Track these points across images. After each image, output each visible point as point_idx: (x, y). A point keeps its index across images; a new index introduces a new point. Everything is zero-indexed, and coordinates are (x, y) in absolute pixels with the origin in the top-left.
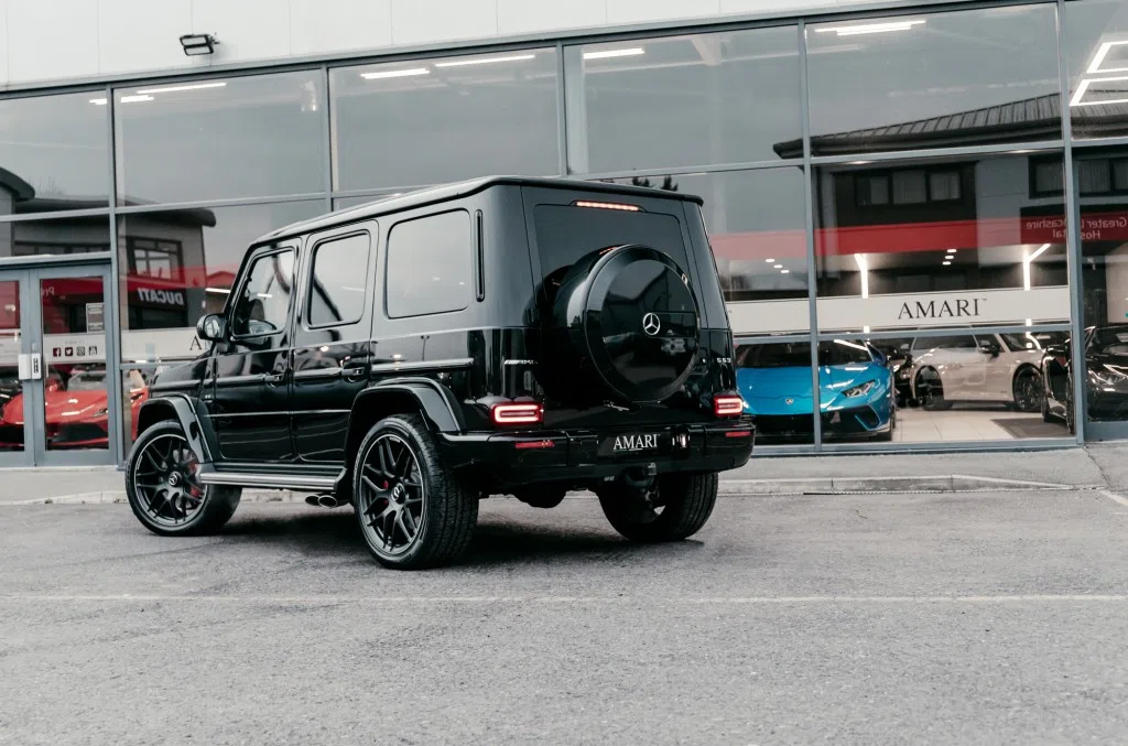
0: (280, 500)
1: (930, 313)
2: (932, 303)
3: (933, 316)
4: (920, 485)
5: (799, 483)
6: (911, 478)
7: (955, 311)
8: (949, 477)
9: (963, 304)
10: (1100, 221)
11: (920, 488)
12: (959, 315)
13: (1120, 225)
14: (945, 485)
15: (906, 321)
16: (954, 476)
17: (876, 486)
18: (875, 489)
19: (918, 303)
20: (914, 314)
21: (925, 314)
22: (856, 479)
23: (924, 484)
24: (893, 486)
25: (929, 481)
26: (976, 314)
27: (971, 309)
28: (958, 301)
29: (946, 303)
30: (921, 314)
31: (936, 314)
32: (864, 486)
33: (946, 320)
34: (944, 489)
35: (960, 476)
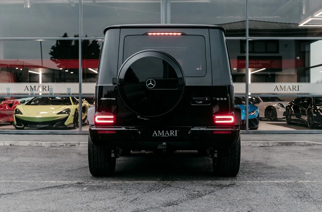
0: (75, 146)
1: (284, 89)
2: (285, 86)
4: (295, 144)
5: (257, 143)
6: (293, 142)
7: (292, 89)
8: (304, 142)
9: (294, 87)
11: (296, 145)
12: (293, 90)
14: (303, 144)
16: (306, 142)
17: (282, 144)
18: (281, 145)
19: (281, 86)
20: (279, 89)
22: (275, 142)
23: (297, 144)
24: (287, 144)
26: (298, 90)
27: (297, 89)
28: (293, 86)
29: (289, 86)
31: (286, 90)
32: (278, 144)
33: (289, 92)
34: (303, 146)
35: (307, 142)
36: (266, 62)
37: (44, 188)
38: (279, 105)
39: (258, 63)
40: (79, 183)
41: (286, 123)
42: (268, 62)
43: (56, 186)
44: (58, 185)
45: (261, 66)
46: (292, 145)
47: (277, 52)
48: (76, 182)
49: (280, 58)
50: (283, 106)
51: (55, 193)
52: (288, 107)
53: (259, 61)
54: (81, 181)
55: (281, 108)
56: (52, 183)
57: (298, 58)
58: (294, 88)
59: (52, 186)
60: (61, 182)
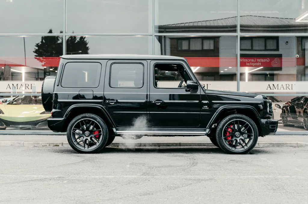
1: (277, 88)
2: (278, 85)
3: (278, 89)
4: (287, 145)
7: (285, 88)
8: (296, 142)
10: (261, 59)
11: (287, 146)
12: (286, 89)
13: (267, 61)
14: (295, 145)
15: (269, 90)
16: (298, 142)
17: (274, 145)
18: (272, 146)
19: (273, 85)
20: (272, 88)
21: (275, 88)
22: (266, 143)
23: (288, 145)
24: (279, 145)
25: (290, 144)
26: (292, 89)
27: (290, 87)
28: (286, 85)
29: (282, 85)
30: (274, 88)
31: (279, 88)
32: (269, 145)
33: (282, 90)
34: (295, 147)
35: (300, 143)
36: (265, 60)
37: (25, 181)
38: (276, 105)
39: (257, 62)
40: (59, 177)
41: (282, 124)
42: (268, 60)
43: (38, 180)
44: (39, 178)
45: (259, 65)
46: (284, 146)
47: (277, 49)
48: (57, 176)
49: (280, 56)
50: (280, 107)
51: (35, 185)
52: (284, 108)
53: (257, 60)
54: (61, 176)
55: (278, 109)
56: (34, 177)
57: (297, 56)
58: (288, 87)
59: (33, 179)
60: (42, 176)
